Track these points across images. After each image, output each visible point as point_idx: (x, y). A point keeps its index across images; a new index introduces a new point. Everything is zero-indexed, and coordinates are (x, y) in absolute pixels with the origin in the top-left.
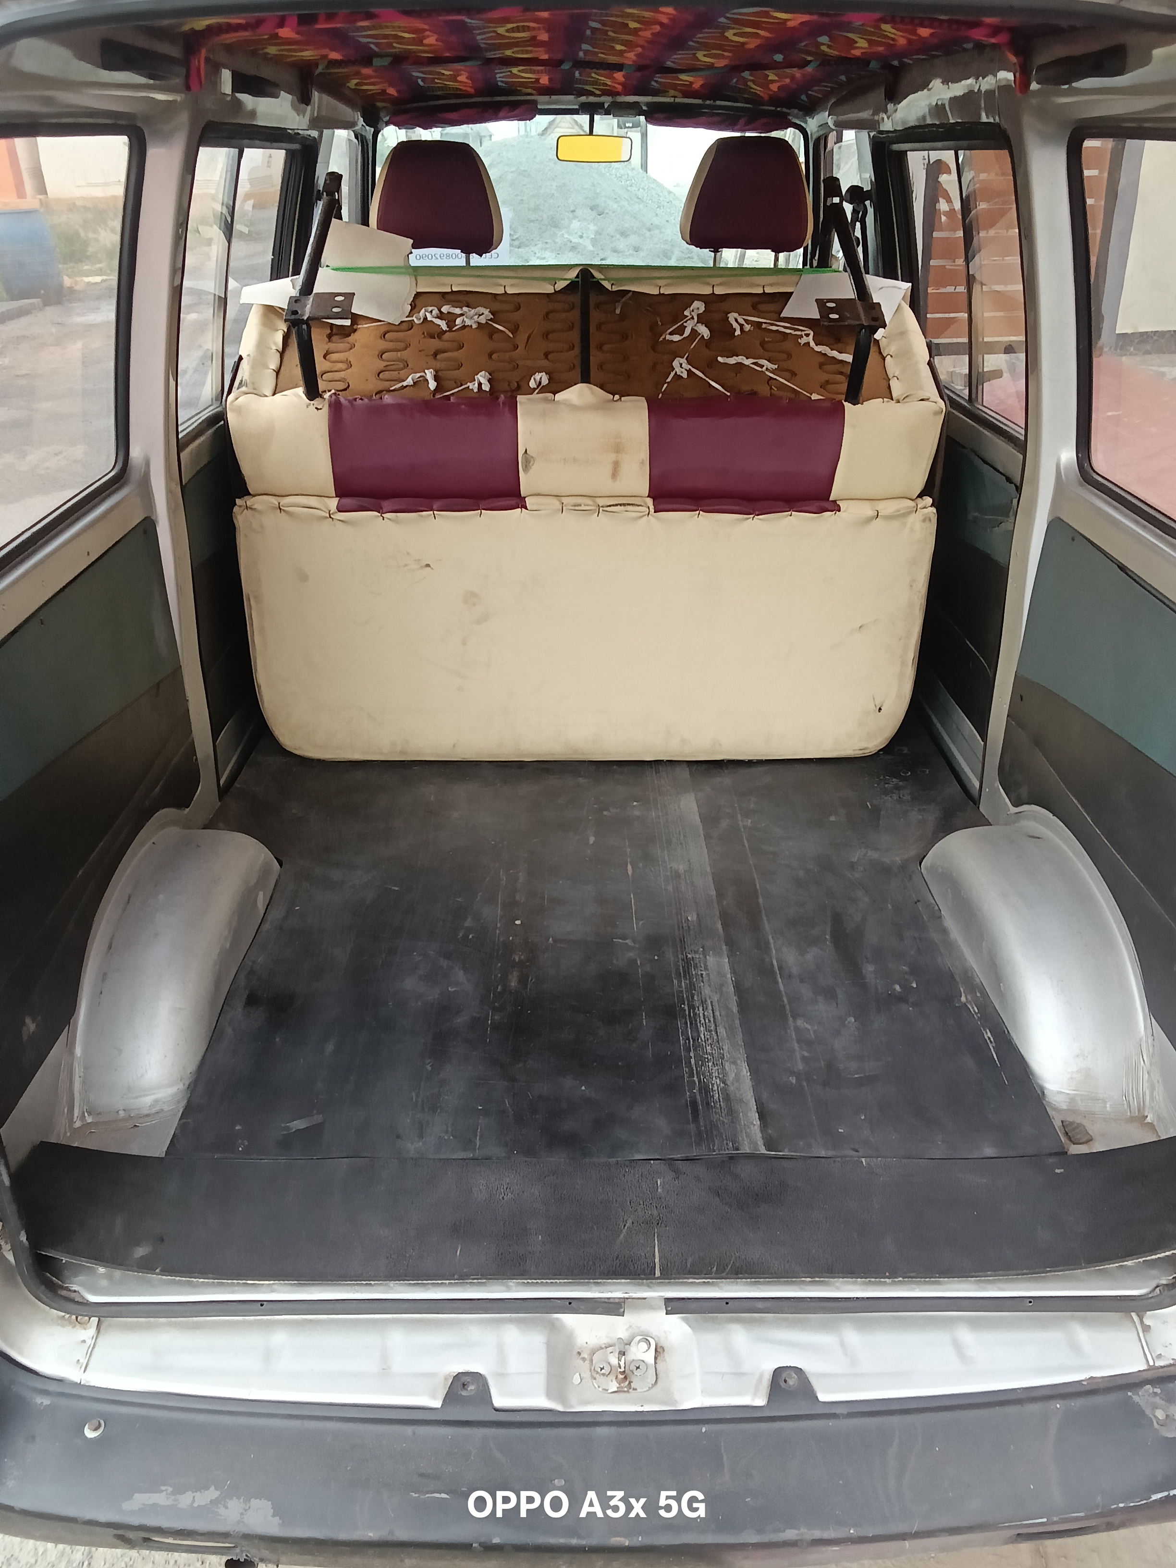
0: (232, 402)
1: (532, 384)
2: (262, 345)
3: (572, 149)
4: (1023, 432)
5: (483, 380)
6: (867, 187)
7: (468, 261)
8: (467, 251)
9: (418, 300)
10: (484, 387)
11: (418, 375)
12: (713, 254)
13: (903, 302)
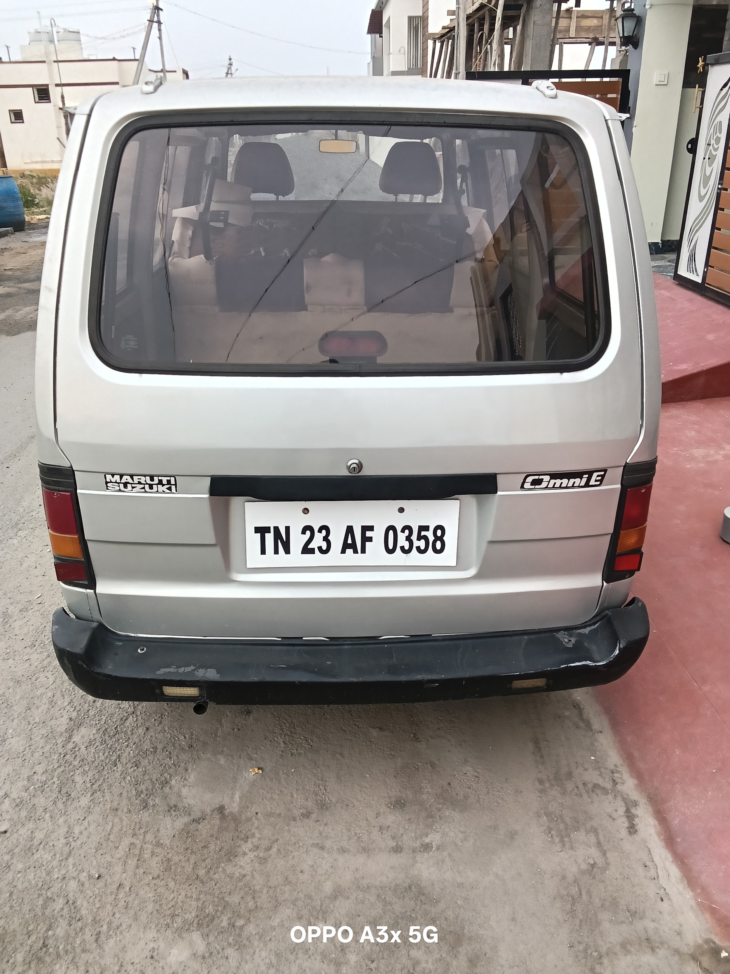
0: (170, 261)
1: (310, 253)
2: (182, 235)
3: (326, 146)
4: (528, 271)
5: (286, 252)
6: (467, 166)
7: (278, 198)
8: (277, 195)
9: (255, 216)
10: (287, 255)
11: (257, 250)
12: (395, 197)
13: (483, 219)
